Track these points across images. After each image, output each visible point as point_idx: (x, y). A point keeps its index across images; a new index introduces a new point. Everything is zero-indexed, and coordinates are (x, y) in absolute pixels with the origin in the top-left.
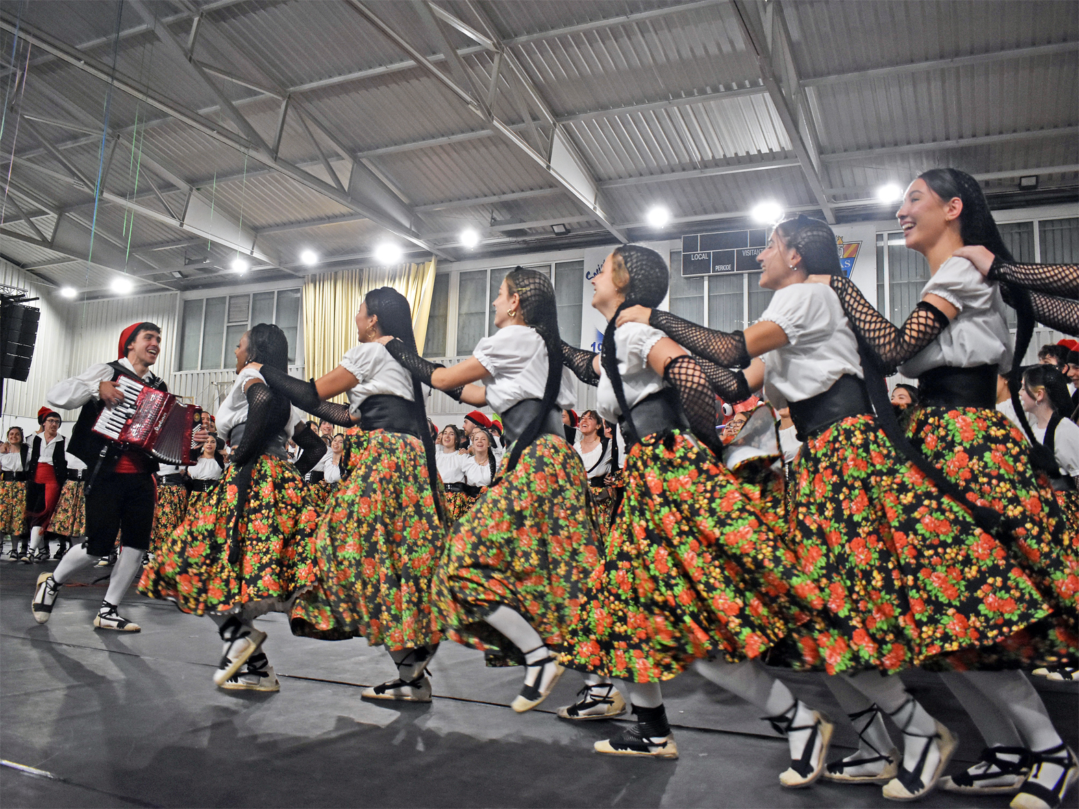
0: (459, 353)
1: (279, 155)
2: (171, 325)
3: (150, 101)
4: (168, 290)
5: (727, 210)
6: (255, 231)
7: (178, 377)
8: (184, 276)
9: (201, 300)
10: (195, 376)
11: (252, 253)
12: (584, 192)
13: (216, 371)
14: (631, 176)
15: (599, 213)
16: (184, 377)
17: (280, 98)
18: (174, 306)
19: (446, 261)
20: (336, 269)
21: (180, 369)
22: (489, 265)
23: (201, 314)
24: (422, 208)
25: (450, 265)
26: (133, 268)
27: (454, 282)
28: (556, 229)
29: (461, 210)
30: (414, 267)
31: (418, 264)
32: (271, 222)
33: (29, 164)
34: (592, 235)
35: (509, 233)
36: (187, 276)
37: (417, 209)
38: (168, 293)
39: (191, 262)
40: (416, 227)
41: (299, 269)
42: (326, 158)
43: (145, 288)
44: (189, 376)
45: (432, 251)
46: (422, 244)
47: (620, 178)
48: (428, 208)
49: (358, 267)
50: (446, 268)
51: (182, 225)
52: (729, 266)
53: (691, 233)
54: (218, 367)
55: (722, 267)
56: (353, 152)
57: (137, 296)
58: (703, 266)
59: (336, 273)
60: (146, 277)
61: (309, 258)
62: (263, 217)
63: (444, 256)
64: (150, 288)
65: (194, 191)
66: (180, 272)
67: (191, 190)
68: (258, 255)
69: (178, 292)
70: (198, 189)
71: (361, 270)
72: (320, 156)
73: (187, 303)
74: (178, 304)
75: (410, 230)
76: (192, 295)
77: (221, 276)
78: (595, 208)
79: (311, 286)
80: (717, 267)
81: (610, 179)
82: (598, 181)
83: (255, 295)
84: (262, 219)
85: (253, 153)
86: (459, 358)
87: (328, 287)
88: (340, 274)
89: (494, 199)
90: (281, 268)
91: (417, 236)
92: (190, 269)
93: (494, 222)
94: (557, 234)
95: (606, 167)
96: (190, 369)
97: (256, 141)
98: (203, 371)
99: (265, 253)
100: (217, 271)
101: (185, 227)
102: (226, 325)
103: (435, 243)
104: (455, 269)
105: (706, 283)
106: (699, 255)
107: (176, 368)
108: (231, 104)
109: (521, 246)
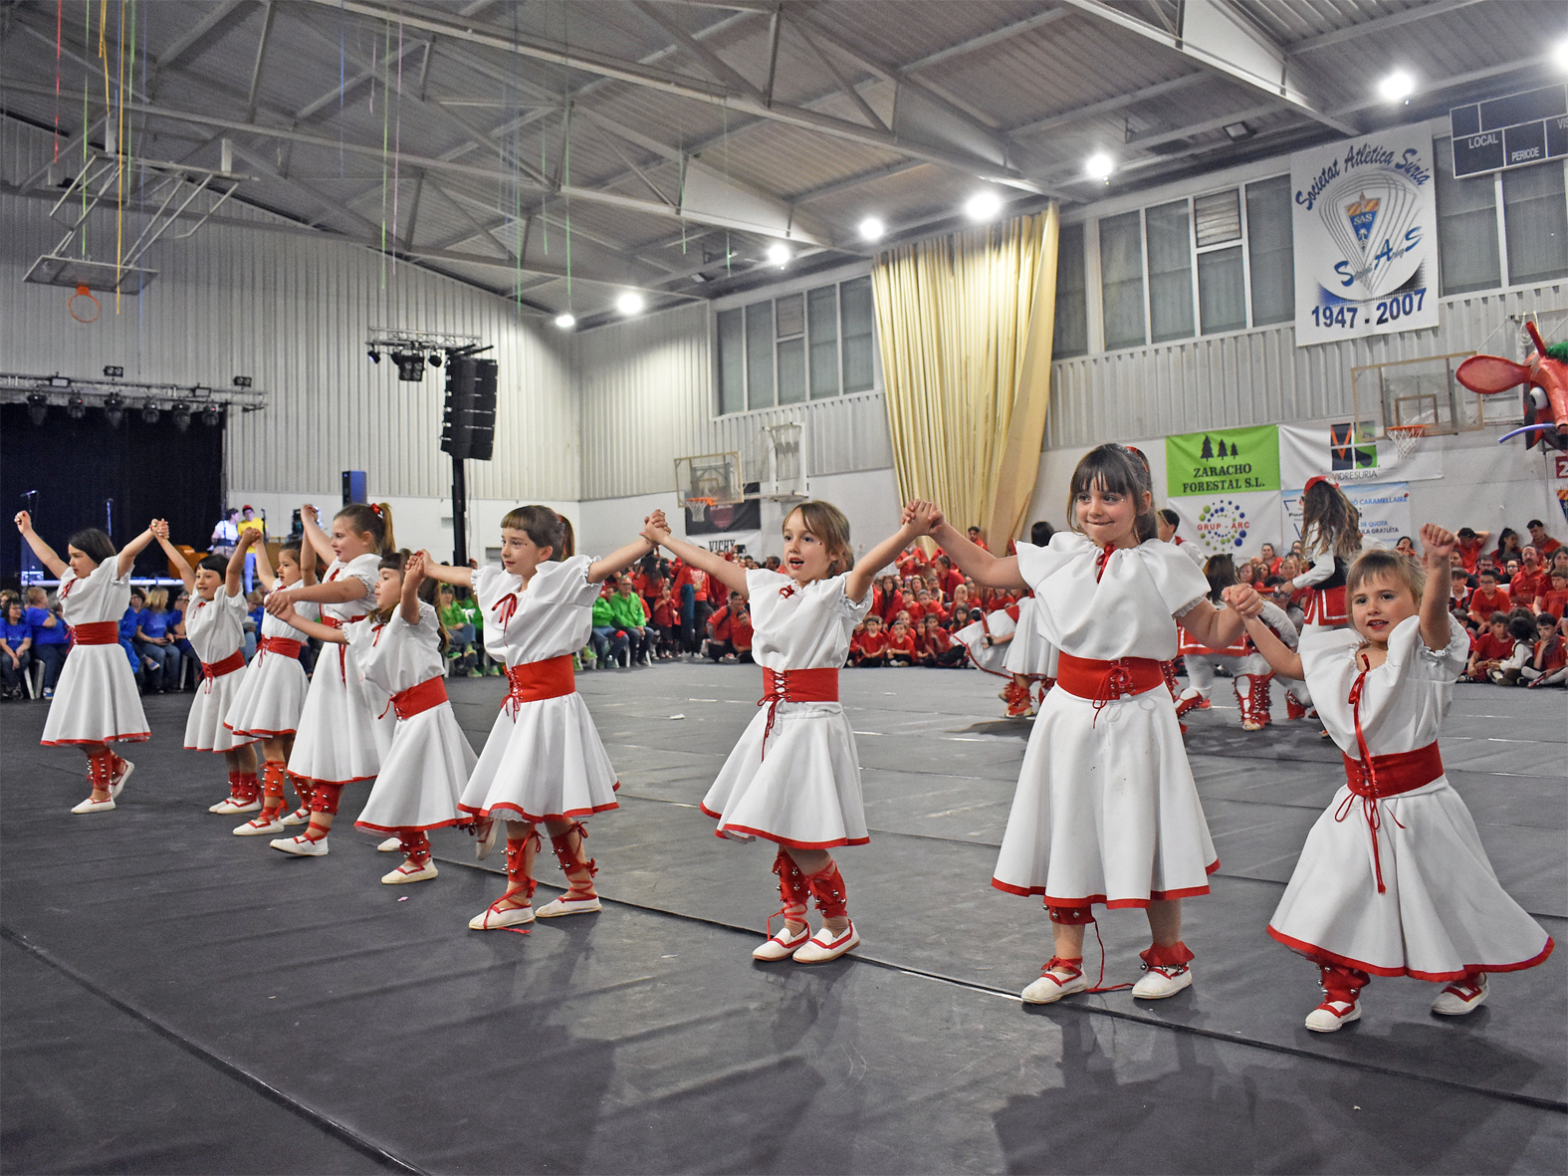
0: (1108, 347)
1: (774, 98)
2: (702, 350)
3: (572, 63)
4: (692, 300)
5: (1504, 60)
6: (790, 203)
7: (719, 425)
8: (707, 278)
9: (740, 309)
10: (742, 420)
11: (788, 234)
12: (1259, 70)
13: (768, 410)
14: (1338, 28)
15: (1293, 97)
16: (726, 423)
17: (766, 12)
18: (703, 323)
19: (1073, 205)
20: (914, 239)
21: (721, 412)
22: (1140, 201)
23: (740, 330)
24: (1020, 131)
25: (1082, 210)
26: (640, 276)
27: (1092, 234)
28: (1232, 132)
29: (1081, 124)
30: (1026, 221)
31: (1032, 216)
32: (809, 184)
33: (455, 167)
34: (1296, 130)
35: (1158, 150)
36: (712, 279)
37: (1011, 133)
38: (694, 304)
39: (712, 258)
40: (1015, 162)
41: (860, 247)
42: (849, 83)
43: (660, 303)
44: (734, 421)
45: (1048, 193)
46: (1026, 186)
47: (1322, 33)
48: (1031, 128)
49: (943, 233)
50: (1074, 216)
51: (678, 212)
52: (1536, 150)
53: (1464, 102)
54: (770, 404)
55: (1524, 154)
56: (892, 68)
57: (649, 316)
58: (1489, 157)
59: (915, 246)
60: (657, 288)
61: (871, 229)
62: (796, 180)
63: (1068, 198)
64: (668, 301)
65: (692, 160)
66: (701, 274)
67: (686, 159)
68: (798, 236)
69: (707, 301)
70: (696, 156)
71: (950, 237)
72: (840, 83)
73: (722, 317)
74: (710, 320)
75: (1005, 167)
76: (726, 303)
77: (756, 272)
78: (1283, 91)
79: (882, 270)
80: (1515, 155)
81: (1305, 37)
82: (1285, 45)
83: (810, 293)
84: (795, 182)
85: (732, 103)
86: (1107, 354)
87: (906, 268)
88: (921, 247)
89: (1125, 99)
90: (836, 249)
91: (1016, 176)
92: (713, 267)
93: (1132, 136)
94: (1234, 139)
95: (1293, 22)
96: (733, 410)
97: (737, 86)
98: (752, 412)
99: (808, 230)
100: (751, 265)
101: (684, 214)
102: (775, 341)
103: (1050, 180)
104: (1091, 215)
105: (1498, 185)
106: (1481, 138)
107: (716, 411)
108: (692, 40)
109: (1186, 165)
